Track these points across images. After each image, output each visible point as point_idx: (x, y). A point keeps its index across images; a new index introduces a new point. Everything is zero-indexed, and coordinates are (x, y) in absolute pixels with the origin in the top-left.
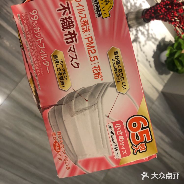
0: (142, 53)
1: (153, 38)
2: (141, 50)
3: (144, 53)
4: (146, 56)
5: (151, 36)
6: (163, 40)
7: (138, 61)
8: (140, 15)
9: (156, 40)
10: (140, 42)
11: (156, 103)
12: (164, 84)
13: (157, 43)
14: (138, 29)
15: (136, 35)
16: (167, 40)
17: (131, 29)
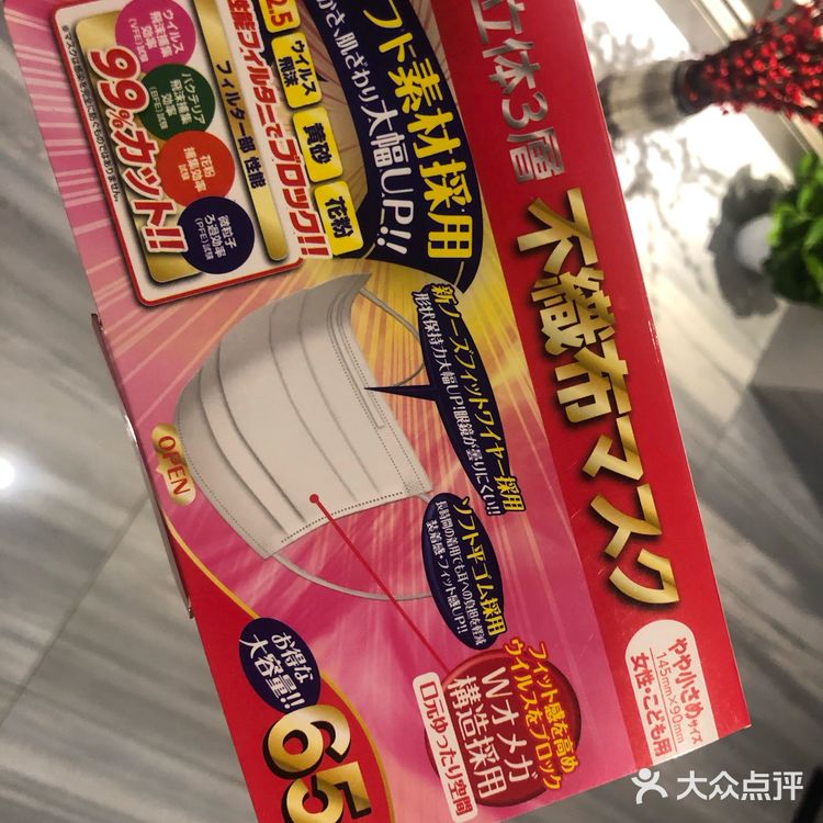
0: (667, 234)
1: (704, 170)
2: (665, 225)
3: (674, 233)
4: (683, 247)
5: (695, 164)
6: (744, 175)
7: (655, 269)
8: (667, 86)
9: (716, 177)
10: (655, 194)
11: (734, 433)
12: (757, 354)
13: (722, 190)
14: (647, 140)
15: (642, 164)
16: (759, 174)
17: (620, 143)
